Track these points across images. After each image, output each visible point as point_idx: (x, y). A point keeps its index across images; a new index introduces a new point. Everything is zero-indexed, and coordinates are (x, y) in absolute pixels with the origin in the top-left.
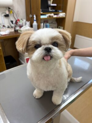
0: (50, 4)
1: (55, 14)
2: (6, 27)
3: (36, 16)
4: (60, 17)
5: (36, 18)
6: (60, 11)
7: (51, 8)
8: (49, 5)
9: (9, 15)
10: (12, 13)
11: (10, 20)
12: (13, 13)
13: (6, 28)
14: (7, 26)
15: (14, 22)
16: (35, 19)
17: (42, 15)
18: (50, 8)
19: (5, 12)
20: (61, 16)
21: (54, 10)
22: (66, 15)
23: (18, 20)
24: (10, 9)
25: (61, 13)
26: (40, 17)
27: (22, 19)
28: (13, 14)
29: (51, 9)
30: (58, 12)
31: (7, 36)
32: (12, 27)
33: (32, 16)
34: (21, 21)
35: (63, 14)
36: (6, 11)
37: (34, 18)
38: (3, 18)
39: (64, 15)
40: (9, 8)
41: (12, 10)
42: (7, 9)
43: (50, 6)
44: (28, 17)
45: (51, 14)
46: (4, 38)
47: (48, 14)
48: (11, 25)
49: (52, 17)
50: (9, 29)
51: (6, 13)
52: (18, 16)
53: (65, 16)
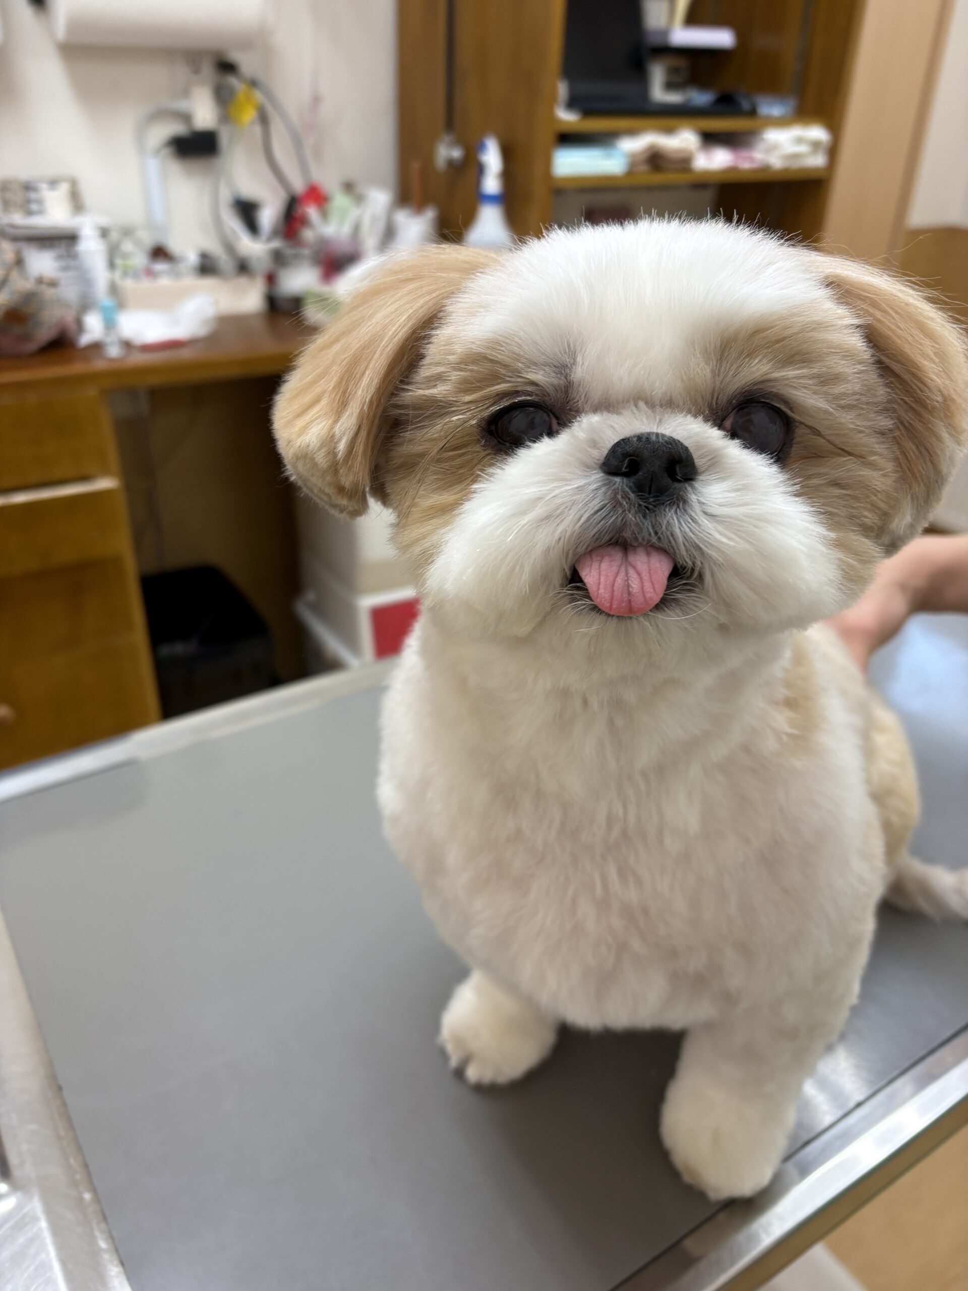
0: (665, 33)
1: (710, 139)
2: (182, 267)
3: (507, 153)
4: (765, 169)
5: (507, 175)
6: (772, 109)
7: (672, 71)
8: (654, 41)
9: (224, 139)
10: (249, 115)
11: (225, 197)
12: (263, 119)
13: (177, 275)
14: (192, 258)
15: (268, 216)
16: (492, 184)
17: (569, 139)
18: (657, 75)
19: (182, 105)
20: (776, 162)
21: (701, 98)
22: (833, 151)
23: (316, 195)
24: (232, 80)
25: (782, 123)
26: (548, 163)
27: (349, 187)
28: (257, 130)
29: (670, 86)
30: (752, 113)
31: (185, 354)
32: (243, 267)
33: (456, 153)
34: (340, 201)
35: (799, 141)
36: (186, 93)
37: (480, 169)
38: (153, 165)
39: (816, 145)
40: (226, 67)
41: (253, 83)
42: (208, 69)
43: (665, 51)
44: (416, 166)
45: (669, 131)
46: (154, 380)
47: (632, 132)
48: (230, 248)
49: (684, 162)
50: (209, 282)
51: (186, 118)
52: (308, 153)
53: (818, 161)
